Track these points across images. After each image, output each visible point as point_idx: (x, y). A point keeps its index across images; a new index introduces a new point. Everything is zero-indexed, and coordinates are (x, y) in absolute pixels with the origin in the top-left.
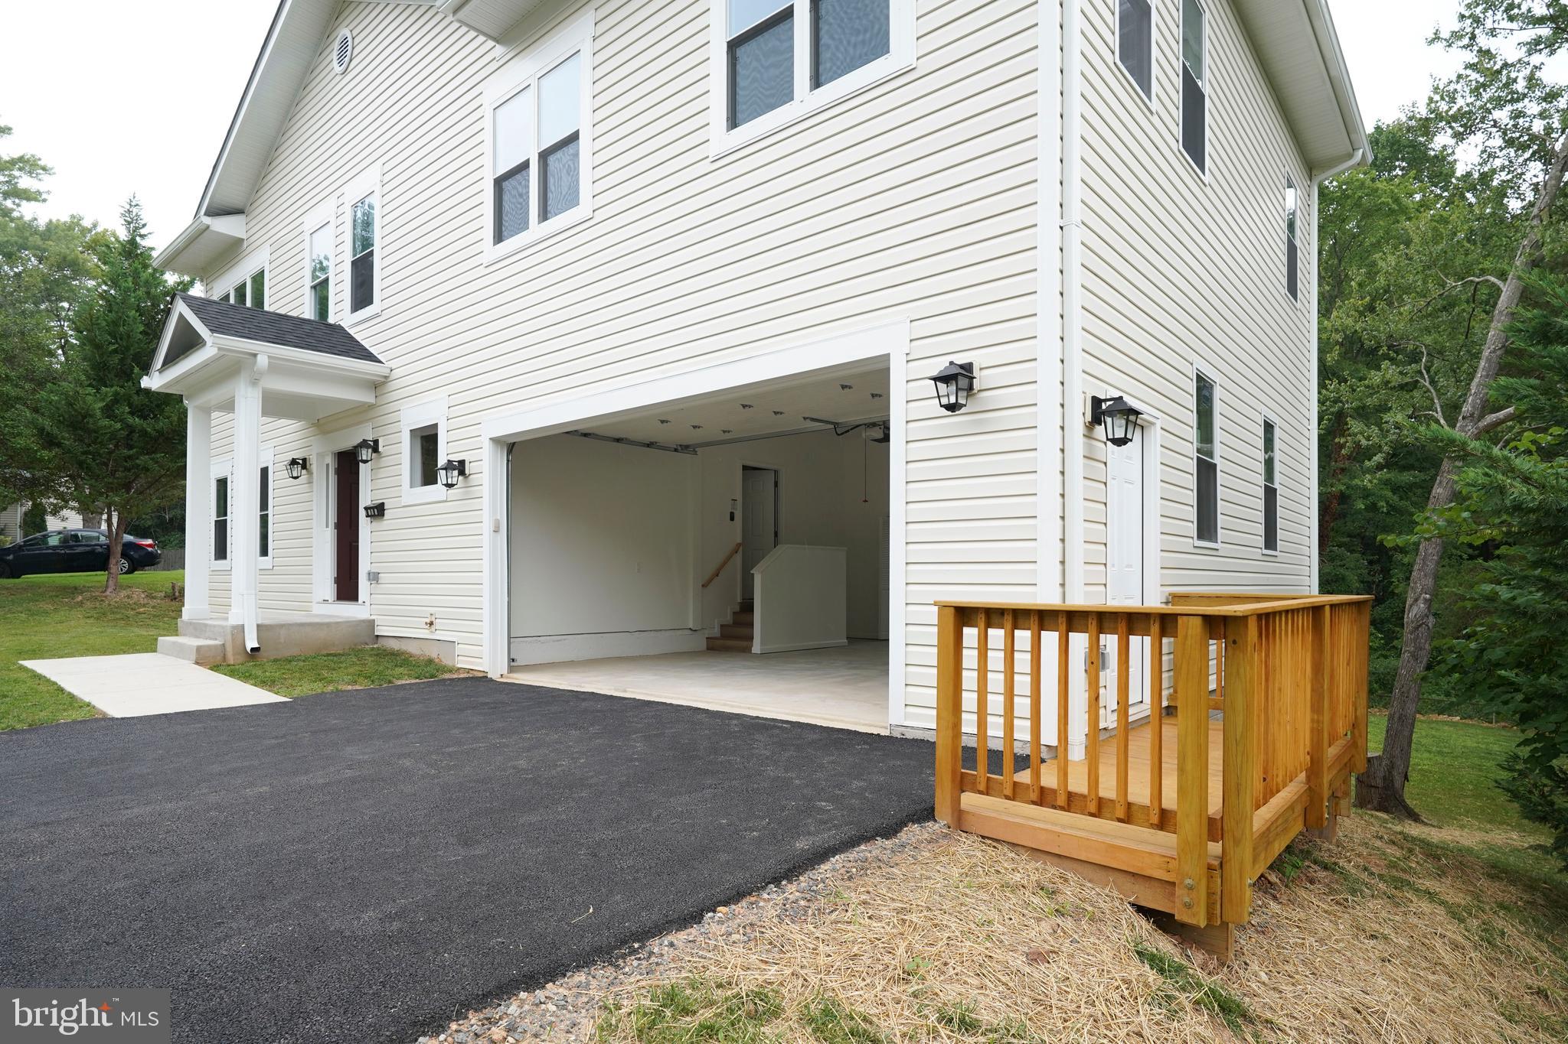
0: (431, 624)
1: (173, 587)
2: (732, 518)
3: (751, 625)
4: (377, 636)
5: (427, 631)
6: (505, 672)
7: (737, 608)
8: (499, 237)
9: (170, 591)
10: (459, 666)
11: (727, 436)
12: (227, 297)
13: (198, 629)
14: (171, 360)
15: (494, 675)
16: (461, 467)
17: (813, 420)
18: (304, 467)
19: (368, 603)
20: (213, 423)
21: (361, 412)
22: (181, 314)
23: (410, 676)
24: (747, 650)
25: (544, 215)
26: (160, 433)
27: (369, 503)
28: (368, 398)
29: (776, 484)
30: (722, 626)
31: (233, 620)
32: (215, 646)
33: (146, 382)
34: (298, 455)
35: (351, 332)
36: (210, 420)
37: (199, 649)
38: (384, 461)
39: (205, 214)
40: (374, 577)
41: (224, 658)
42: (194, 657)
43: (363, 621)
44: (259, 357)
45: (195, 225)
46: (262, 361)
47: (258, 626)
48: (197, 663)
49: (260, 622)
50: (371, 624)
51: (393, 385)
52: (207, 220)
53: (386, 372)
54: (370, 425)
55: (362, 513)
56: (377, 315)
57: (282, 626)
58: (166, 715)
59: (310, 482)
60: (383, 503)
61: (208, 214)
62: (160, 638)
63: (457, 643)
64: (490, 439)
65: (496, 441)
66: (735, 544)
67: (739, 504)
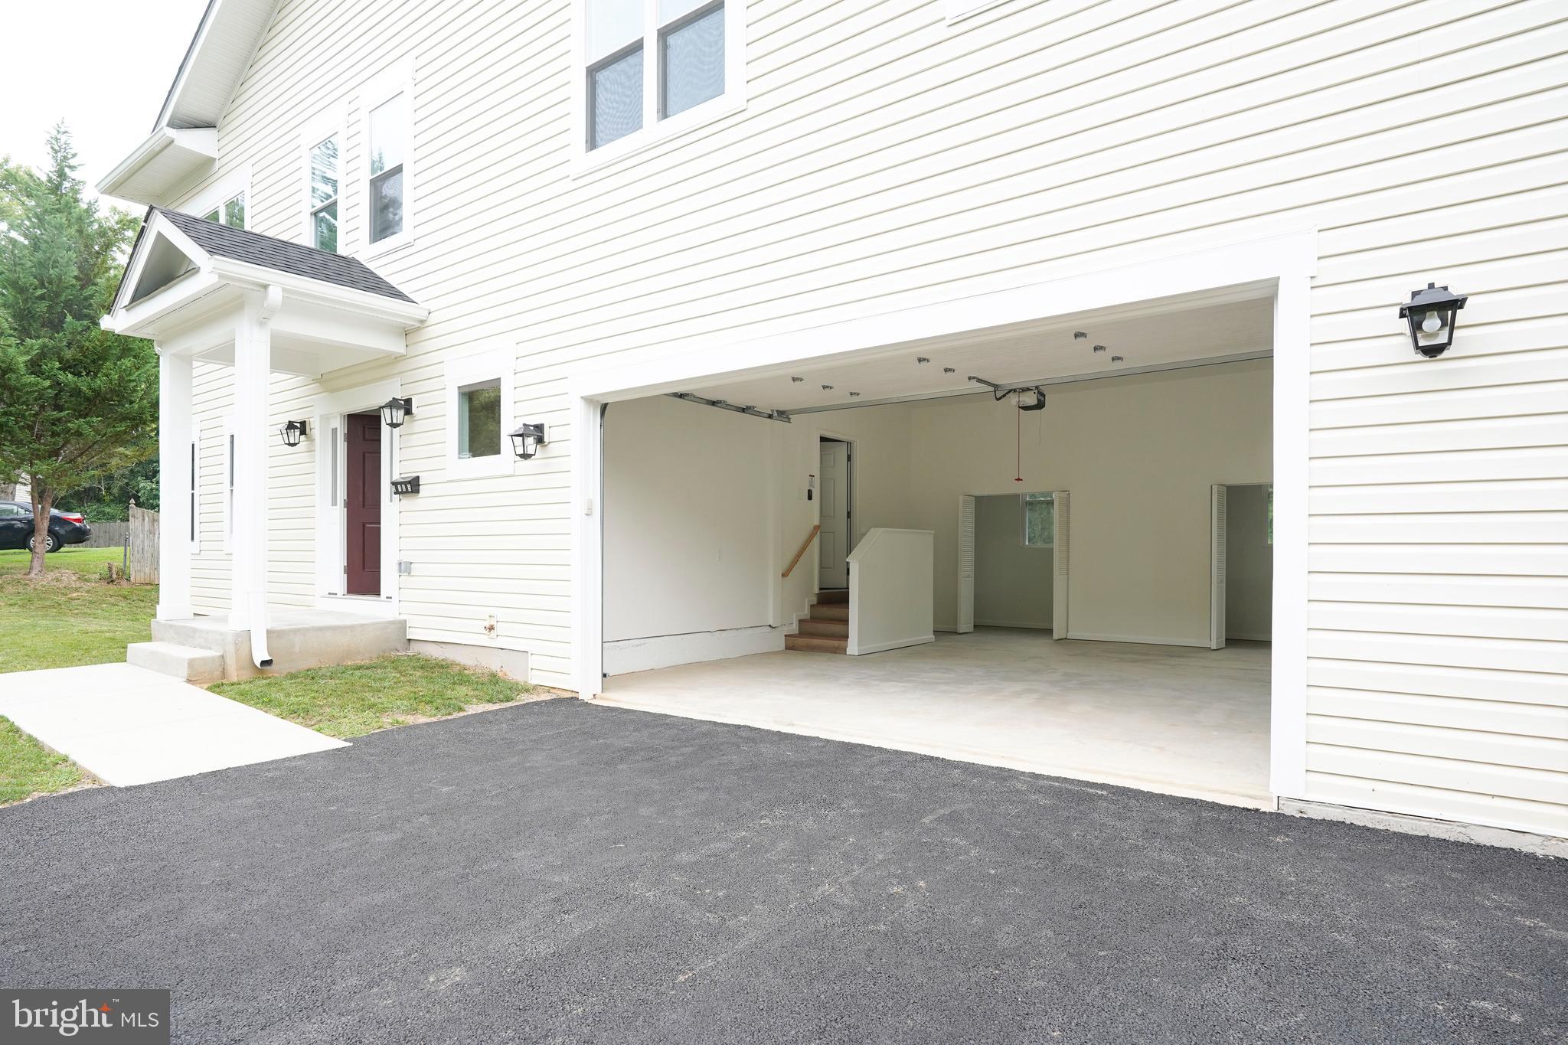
0: (491, 628)
1: (110, 569)
2: (810, 497)
3: (845, 621)
4: (409, 640)
5: (485, 637)
6: (598, 691)
7: (814, 600)
8: (592, 143)
9: (105, 572)
10: (534, 682)
11: (855, 399)
12: (215, 215)
13: (183, 635)
14: (143, 293)
15: (585, 696)
16: (538, 433)
17: (980, 381)
18: (303, 432)
19: (395, 599)
20: (195, 373)
21: (385, 365)
22: (160, 235)
23: (480, 699)
24: (842, 650)
25: (664, 112)
26: (97, 393)
27: (396, 478)
28: (397, 347)
29: (849, 458)
30: (800, 621)
31: (235, 625)
32: (213, 659)
33: (107, 323)
34: (296, 417)
35: (371, 266)
36: (191, 368)
37: (191, 663)
38: (418, 426)
39: (168, 125)
40: (405, 568)
41: (224, 673)
42: (184, 672)
43: (393, 623)
44: (271, 289)
45: (153, 141)
46: (275, 295)
47: (268, 632)
48: (189, 681)
49: (269, 628)
50: (402, 626)
51: (430, 332)
52: (172, 133)
53: (423, 315)
54: (398, 381)
55: (386, 488)
56: (409, 245)
57: (296, 631)
58: (189, 779)
59: (311, 451)
60: (418, 477)
61: (171, 124)
62: (129, 645)
63: (530, 654)
64: (582, 397)
65: (589, 400)
66: (812, 526)
67: (817, 480)
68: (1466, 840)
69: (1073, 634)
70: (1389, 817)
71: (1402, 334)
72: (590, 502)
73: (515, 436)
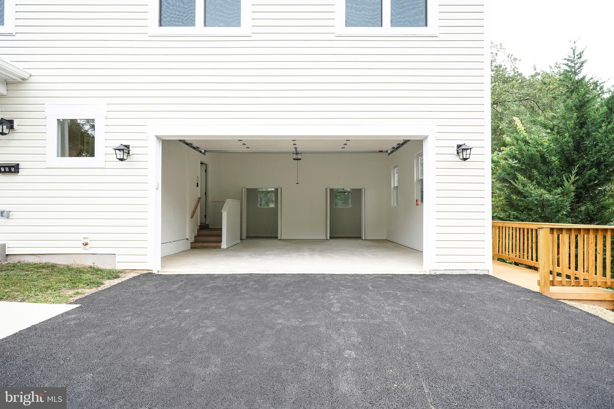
0: (86, 244)
2: (198, 186)
4: (8, 255)
6: (160, 269)
7: (198, 228)
8: (160, 23)
15: (155, 272)
17: (296, 149)
25: (205, 23)
29: (206, 170)
30: (195, 237)
38: (20, 136)
50: (4, 247)
51: (31, 86)
53: (24, 76)
60: (16, 164)
63: (117, 255)
64: (155, 136)
65: (158, 137)
66: (198, 198)
67: (199, 179)
68: (468, 274)
69: (283, 238)
70: (453, 271)
71: (454, 154)
72: (158, 183)
73: (117, 149)
